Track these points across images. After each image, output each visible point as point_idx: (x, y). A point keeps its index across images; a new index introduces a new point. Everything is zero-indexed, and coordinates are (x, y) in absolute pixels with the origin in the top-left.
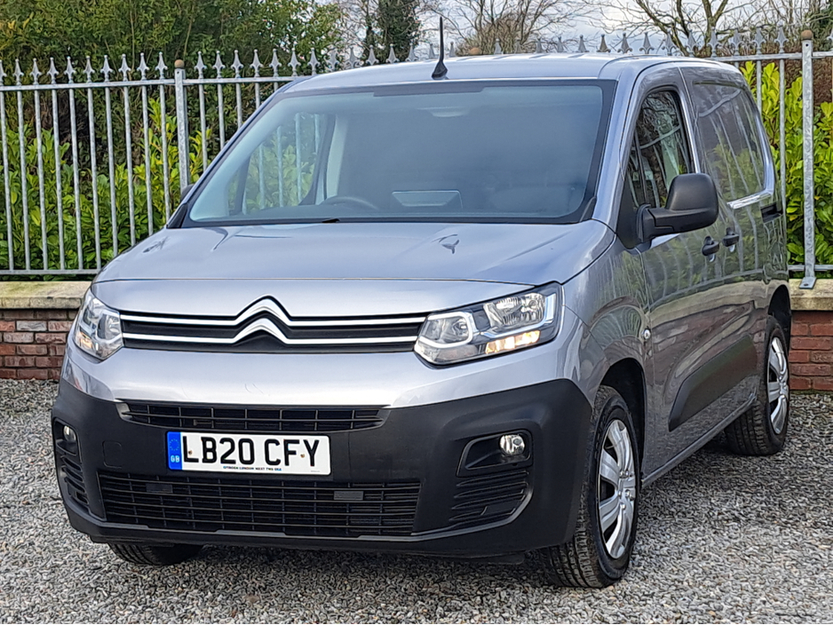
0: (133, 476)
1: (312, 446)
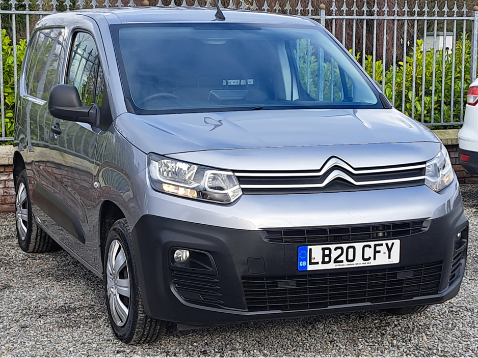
0: (268, 278)
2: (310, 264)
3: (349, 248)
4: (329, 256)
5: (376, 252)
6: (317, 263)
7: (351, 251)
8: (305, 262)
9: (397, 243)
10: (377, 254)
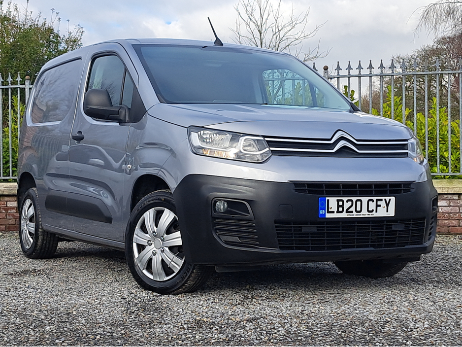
0: (295, 223)
1: (388, 202)
2: (328, 213)
3: (357, 201)
4: (342, 206)
5: (377, 206)
6: (333, 212)
7: (359, 203)
8: (324, 211)
9: (393, 199)
10: (378, 208)
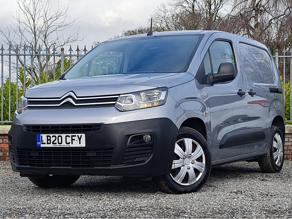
0: (27, 150)
1: (80, 137)
2: (42, 144)
3: (59, 136)
4: (50, 140)
6: (45, 143)
7: (60, 138)
8: (39, 143)
9: (84, 135)
10: (73, 141)
